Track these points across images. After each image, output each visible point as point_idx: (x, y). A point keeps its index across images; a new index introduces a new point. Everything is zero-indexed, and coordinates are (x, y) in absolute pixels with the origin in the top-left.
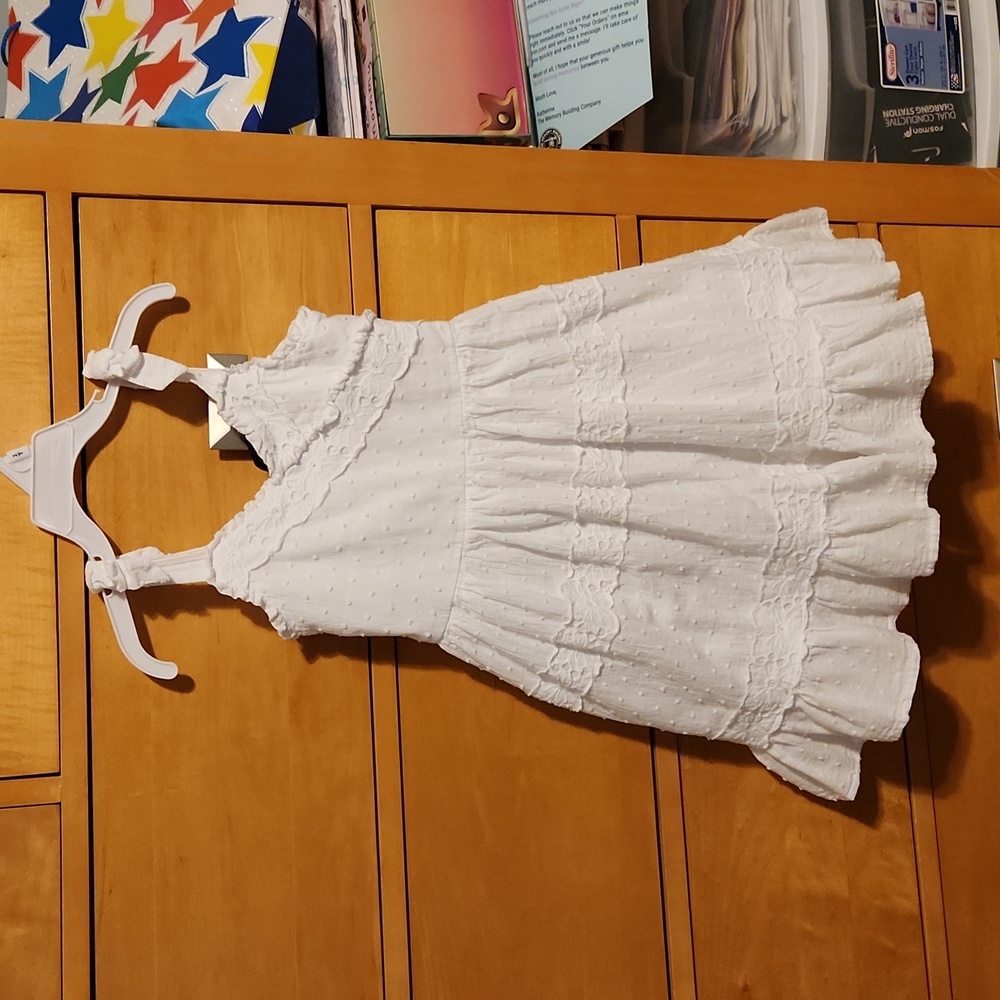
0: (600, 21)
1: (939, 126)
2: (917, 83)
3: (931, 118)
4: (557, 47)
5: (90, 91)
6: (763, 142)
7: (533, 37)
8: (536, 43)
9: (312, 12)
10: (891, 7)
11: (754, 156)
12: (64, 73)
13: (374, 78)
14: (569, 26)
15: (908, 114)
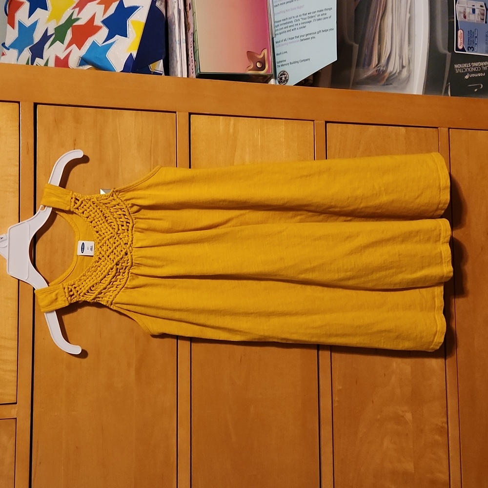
0: (312, 17)
1: (483, 73)
2: (473, 51)
3: (479, 68)
4: (289, 29)
5: (49, 34)
6: (392, 78)
7: (277, 22)
8: (278, 25)
9: (163, 4)
10: (462, 10)
11: (387, 85)
12: (36, 23)
13: (194, 41)
14: (295, 18)
15: (467, 66)
